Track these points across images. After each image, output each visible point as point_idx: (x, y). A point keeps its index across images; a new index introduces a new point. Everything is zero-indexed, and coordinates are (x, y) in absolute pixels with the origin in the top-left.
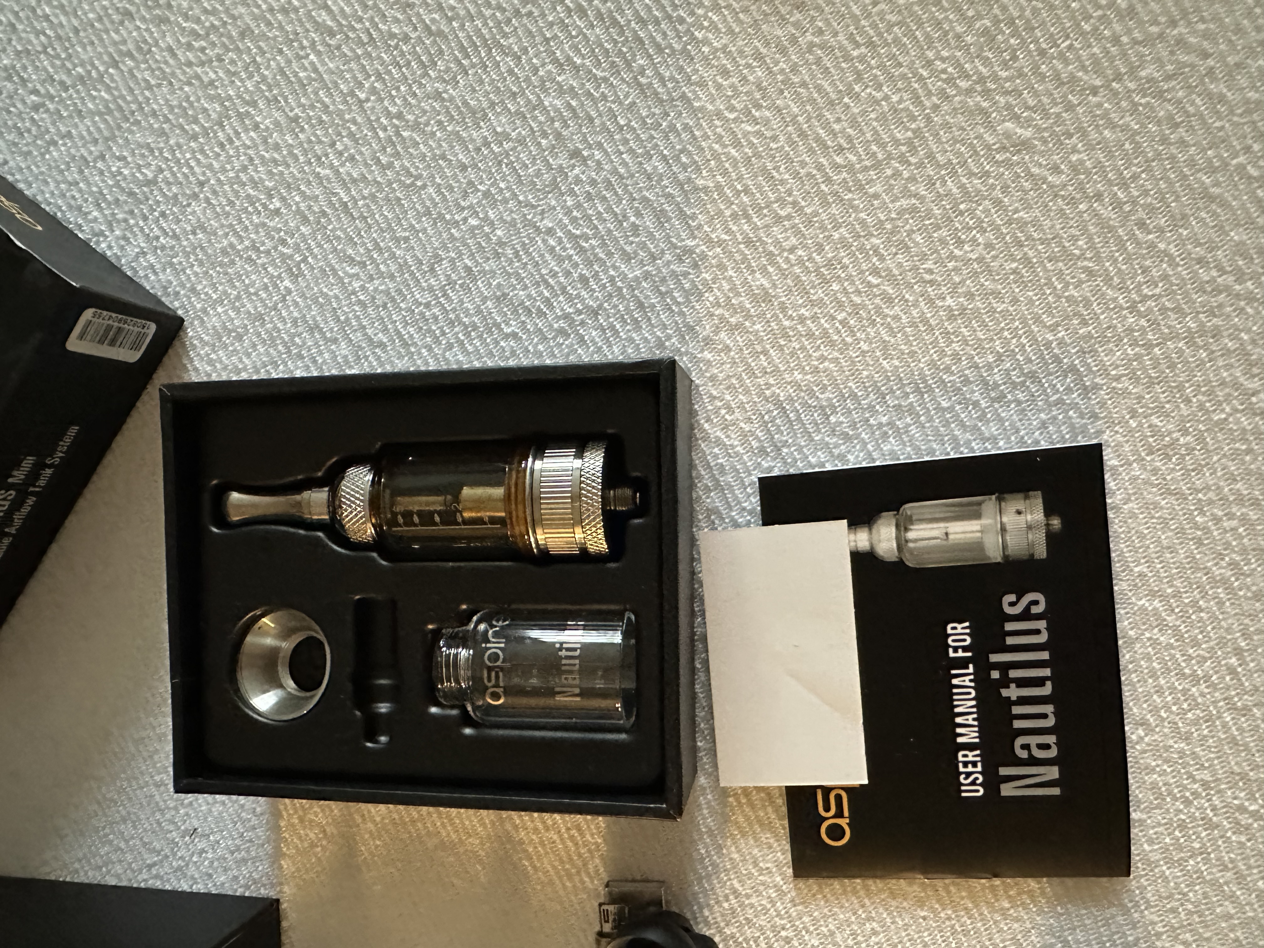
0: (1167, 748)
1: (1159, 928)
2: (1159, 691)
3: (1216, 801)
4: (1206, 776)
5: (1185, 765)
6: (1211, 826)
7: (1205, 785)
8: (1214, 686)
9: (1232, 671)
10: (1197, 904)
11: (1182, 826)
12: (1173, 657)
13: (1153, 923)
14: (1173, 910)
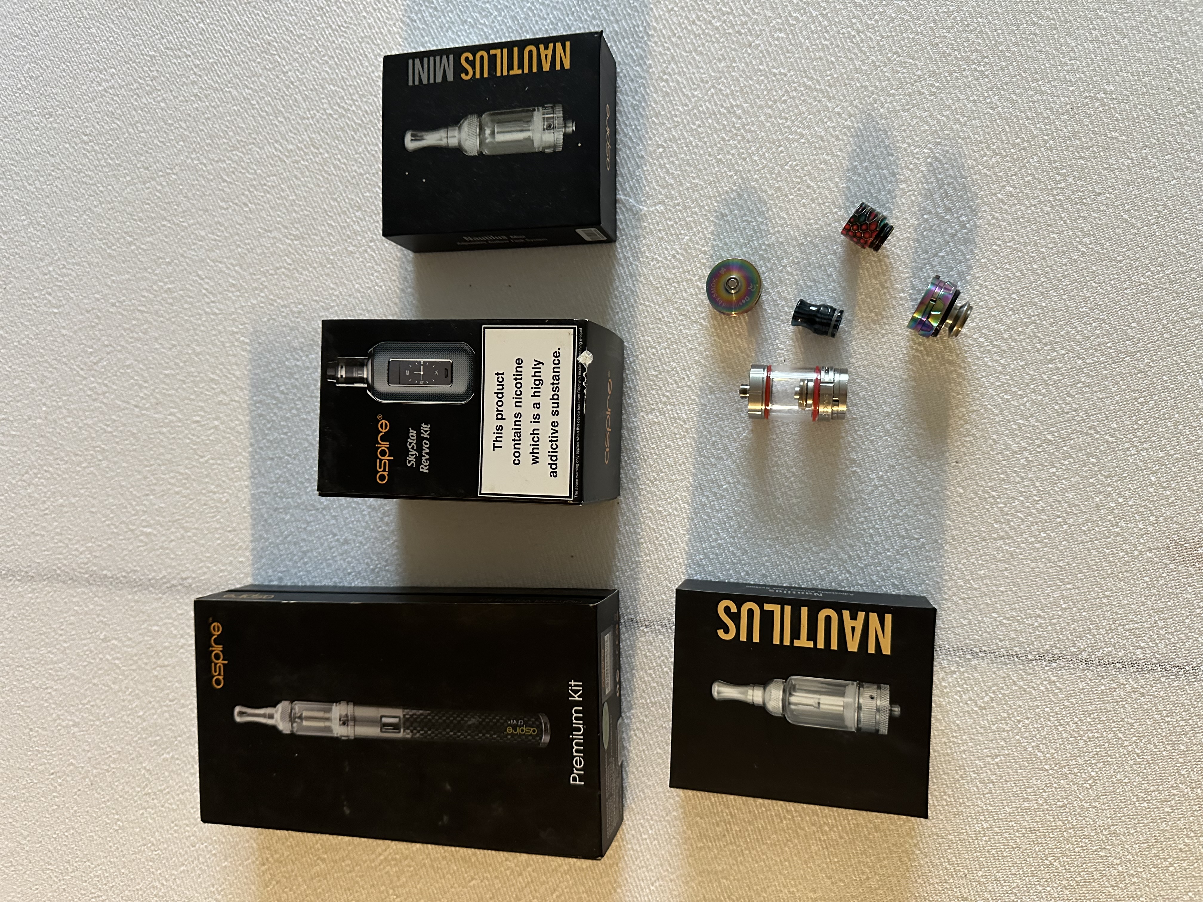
0: (905, 63)
1: (898, 138)
2: (903, 40)
3: (923, 83)
4: (919, 73)
5: (912, 69)
6: (921, 93)
7: (919, 76)
8: (924, 36)
9: (931, 29)
10: (913, 126)
11: (909, 95)
12: (909, 25)
13: (896, 136)
14: (905, 130)
